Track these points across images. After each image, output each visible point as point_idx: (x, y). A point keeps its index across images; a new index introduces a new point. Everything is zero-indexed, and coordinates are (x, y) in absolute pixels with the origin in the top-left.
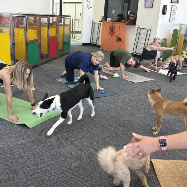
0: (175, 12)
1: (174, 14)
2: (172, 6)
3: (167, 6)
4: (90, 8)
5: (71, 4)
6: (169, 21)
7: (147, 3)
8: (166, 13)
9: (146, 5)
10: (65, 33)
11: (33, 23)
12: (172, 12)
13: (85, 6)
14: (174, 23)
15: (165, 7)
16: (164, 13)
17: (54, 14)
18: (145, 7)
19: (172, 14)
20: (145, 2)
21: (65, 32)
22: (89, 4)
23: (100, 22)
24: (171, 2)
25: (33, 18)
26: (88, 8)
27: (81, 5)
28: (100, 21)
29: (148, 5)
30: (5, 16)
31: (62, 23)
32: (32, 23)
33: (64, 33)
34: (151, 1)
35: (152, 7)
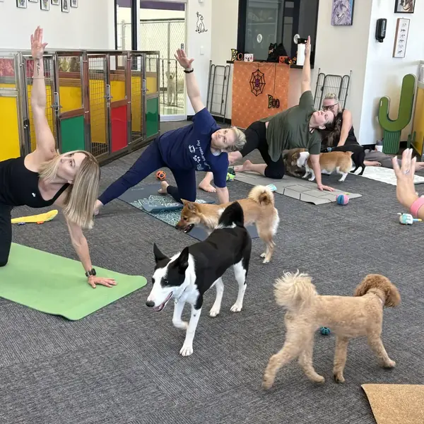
0: (406, 33)
1: (404, 38)
2: (398, 20)
3: (386, 20)
4: (204, 30)
5: (157, 25)
6: (393, 56)
7: (338, 15)
8: (384, 37)
9: (337, 19)
10: (147, 93)
11: (71, 70)
12: (400, 33)
13: (192, 28)
14: (404, 60)
15: (381, 24)
16: (380, 37)
17: (119, 49)
18: (335, 25)
19: (398, 39)
21: (147, 90)
22: (200, 21)
23: (229, 64)
24: (396, 12)
25: (69, 59)
26: (199, 31)
27: (182, 24)
28: (228, 62)
29: (340, 19)
30: (5, 58)
31: (139, 70)
32: (68, 71)
33: (143, 91)
34: (348, 10)
35: (352, 24)
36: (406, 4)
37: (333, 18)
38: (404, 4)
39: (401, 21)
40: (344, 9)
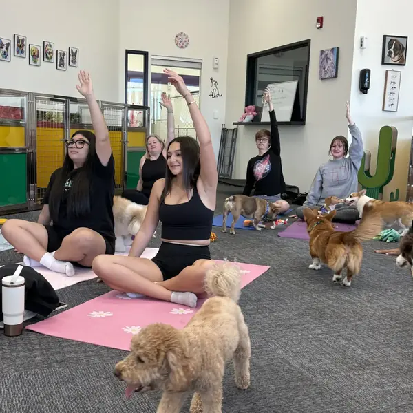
0: (396, 86)
1: (396, 91)
2: (387, 71)
3: (369, 71)
4: (218, 95)
6: (383, 109)
7: (324, 69)
8: (368, 88)
9: (323, 73)
12: (389, 85)
14: (398, 114)
15: (365, 74)
16: (364, 89)
18: (322, 79)
19: (388, 91)
20: (321, 67)
22: (214, 87)
23: (235, 126)
24: (383, 63)
26: (213, 95)
28: (234, 124)
29: (326, 74)
33: (124, 143)
34: (332, 63)
35: (336, 76)
36: (395, 55)
37: (320, 72)
38: (393, 56)
39: (389, 73)
40: (329, 62)
